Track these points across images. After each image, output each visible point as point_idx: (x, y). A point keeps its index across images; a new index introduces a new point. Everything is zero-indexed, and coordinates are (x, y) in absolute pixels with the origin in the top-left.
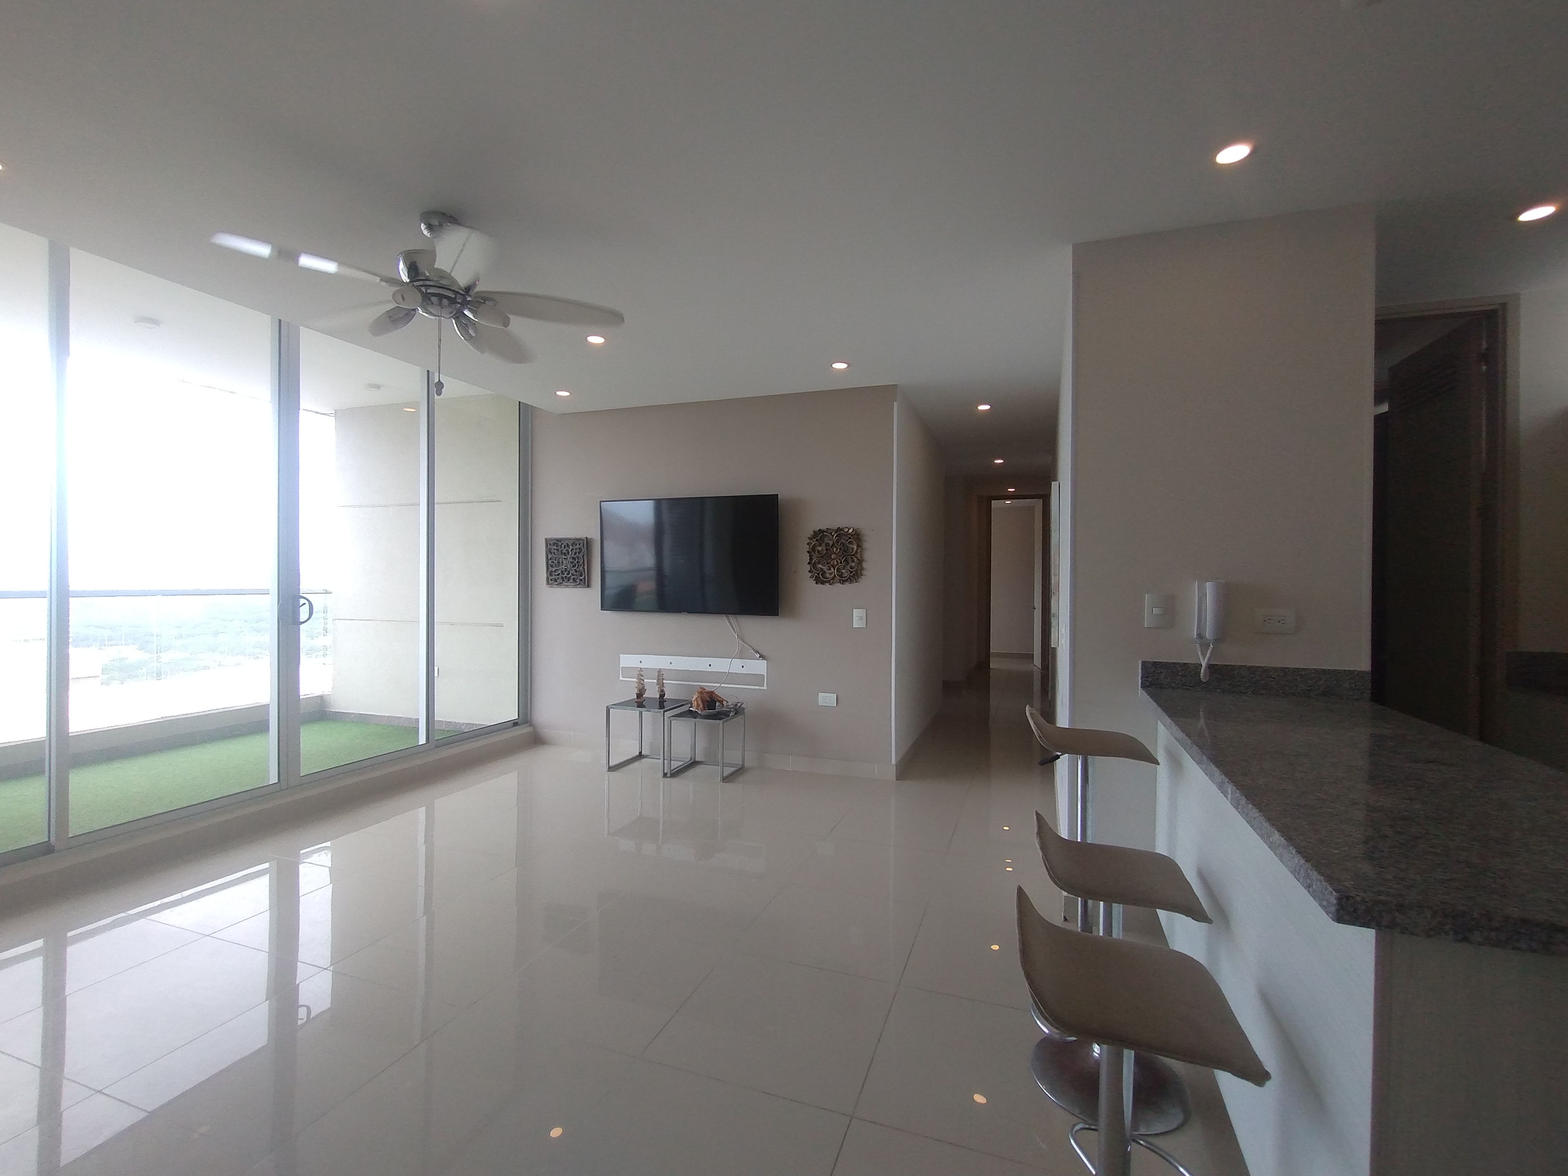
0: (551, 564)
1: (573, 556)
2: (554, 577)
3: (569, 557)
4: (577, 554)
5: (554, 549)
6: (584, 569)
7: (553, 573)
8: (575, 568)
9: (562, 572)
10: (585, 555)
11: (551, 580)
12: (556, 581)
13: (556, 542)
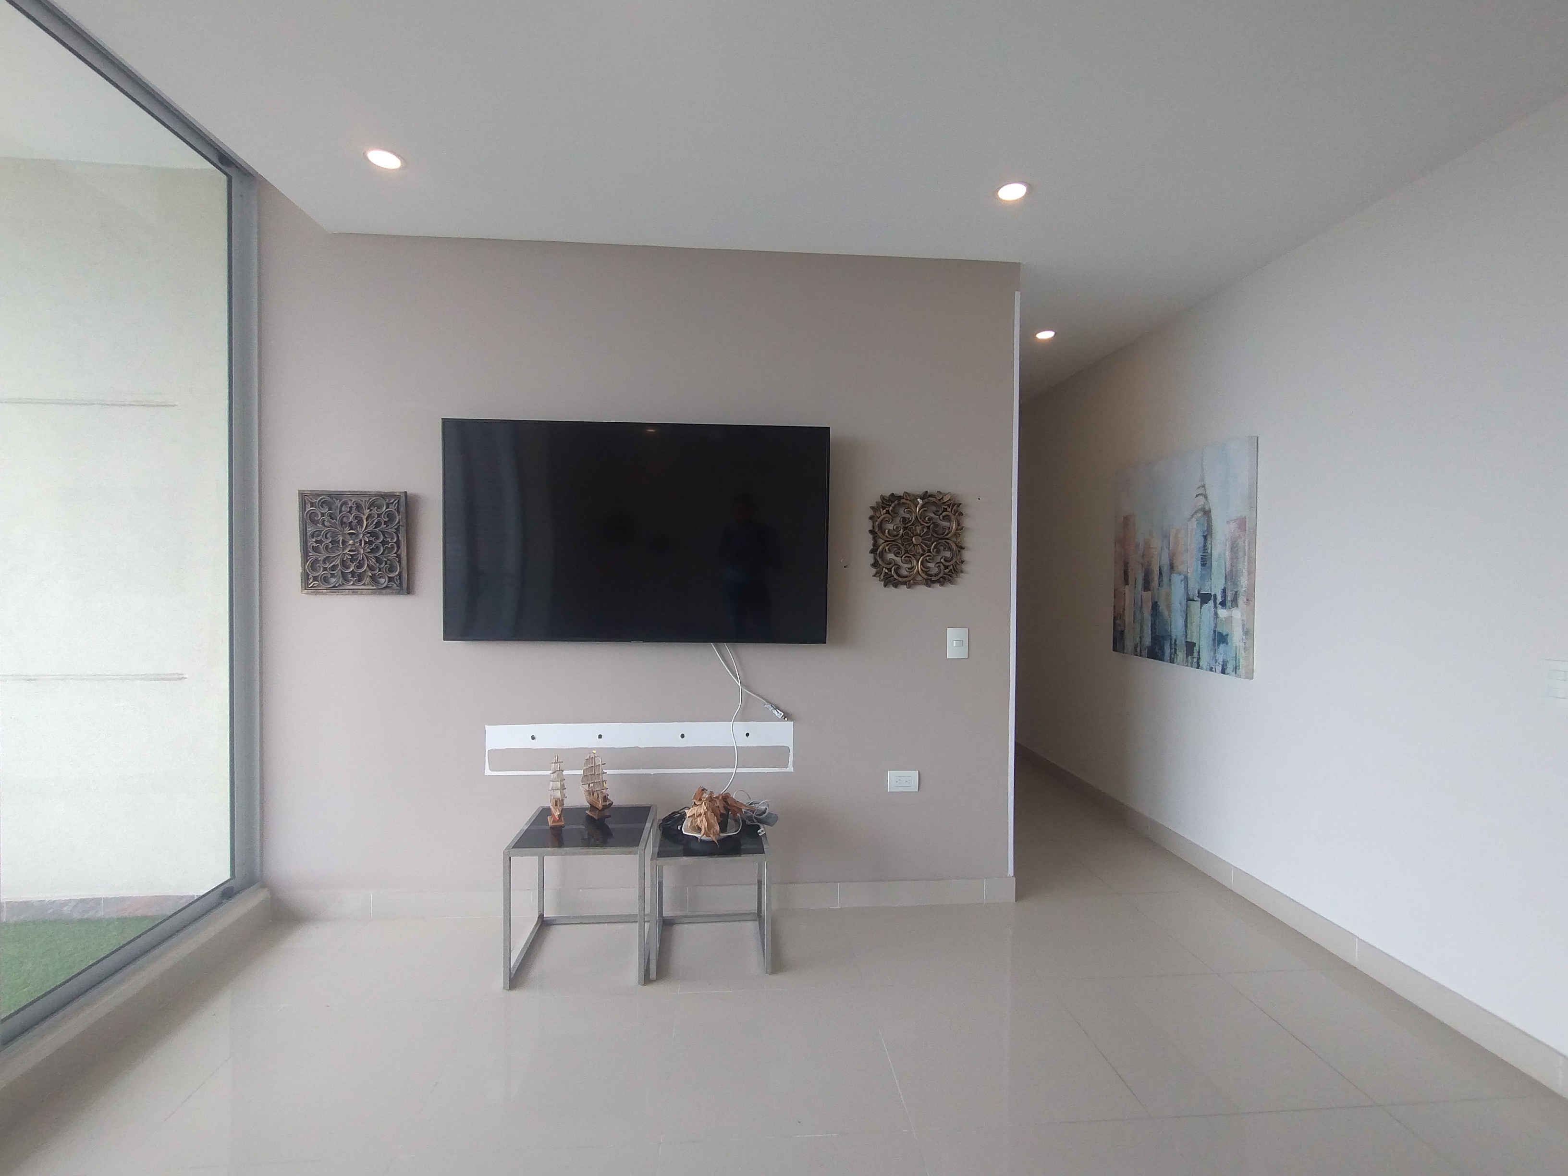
0: (315, 545)
1: (371, 528)
2: (321, 572)
3: (361, 530)
4: (383, 526)
5: (323, 515)
6: (399, 556)
7: (321, 564)
8: (377, 555)
9: (343, 563)
10: (402, 529)
11: (315, 579)
12: (326, 580)
13: (328, 499)
